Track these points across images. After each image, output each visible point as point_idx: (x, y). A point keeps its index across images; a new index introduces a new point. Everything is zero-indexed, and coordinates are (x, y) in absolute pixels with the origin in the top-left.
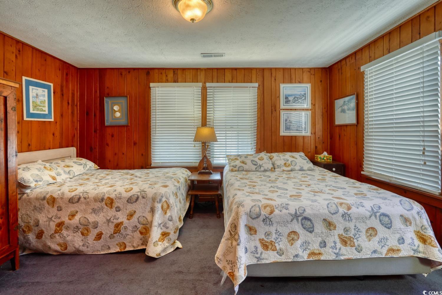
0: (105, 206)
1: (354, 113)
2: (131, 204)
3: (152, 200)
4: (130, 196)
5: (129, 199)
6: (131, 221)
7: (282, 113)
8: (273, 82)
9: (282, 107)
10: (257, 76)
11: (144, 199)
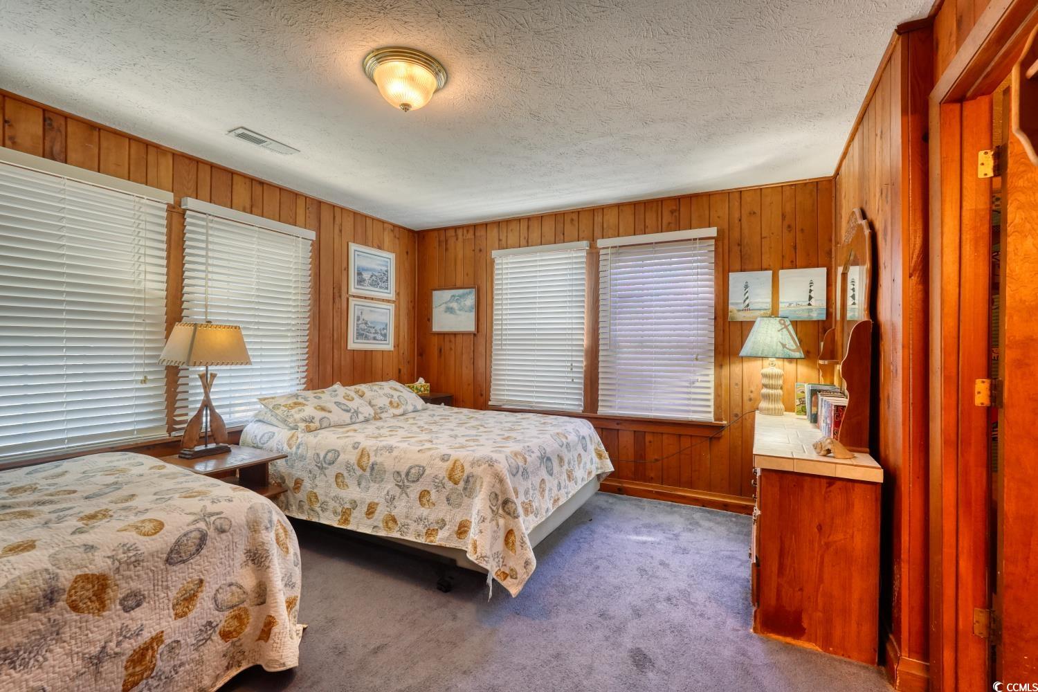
0: (67, 615)
1: (472, 315)
2: (182, 565)
3: (250, 528)
4: (174, 541)
5: (171, 551)
6: (191, 615)
7: (352, 302)
8: (337, 237)
9: (352, 290)
10: (307, 215)
11: (223, 536)
